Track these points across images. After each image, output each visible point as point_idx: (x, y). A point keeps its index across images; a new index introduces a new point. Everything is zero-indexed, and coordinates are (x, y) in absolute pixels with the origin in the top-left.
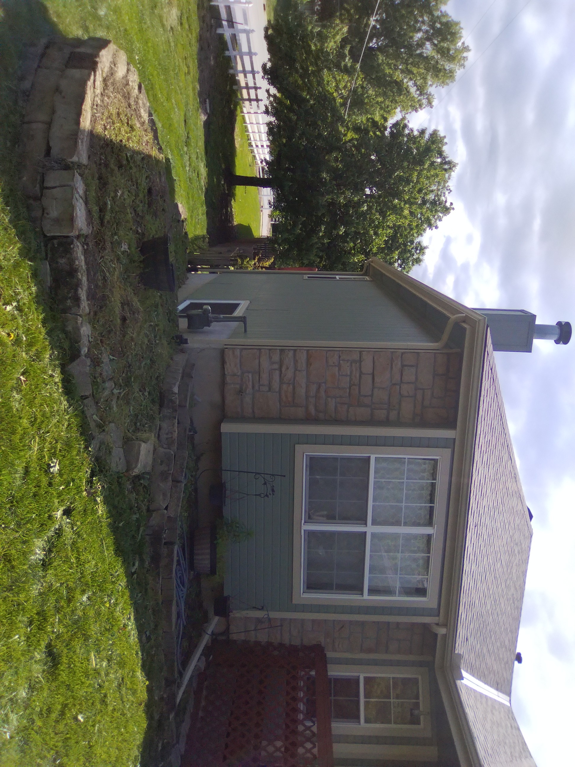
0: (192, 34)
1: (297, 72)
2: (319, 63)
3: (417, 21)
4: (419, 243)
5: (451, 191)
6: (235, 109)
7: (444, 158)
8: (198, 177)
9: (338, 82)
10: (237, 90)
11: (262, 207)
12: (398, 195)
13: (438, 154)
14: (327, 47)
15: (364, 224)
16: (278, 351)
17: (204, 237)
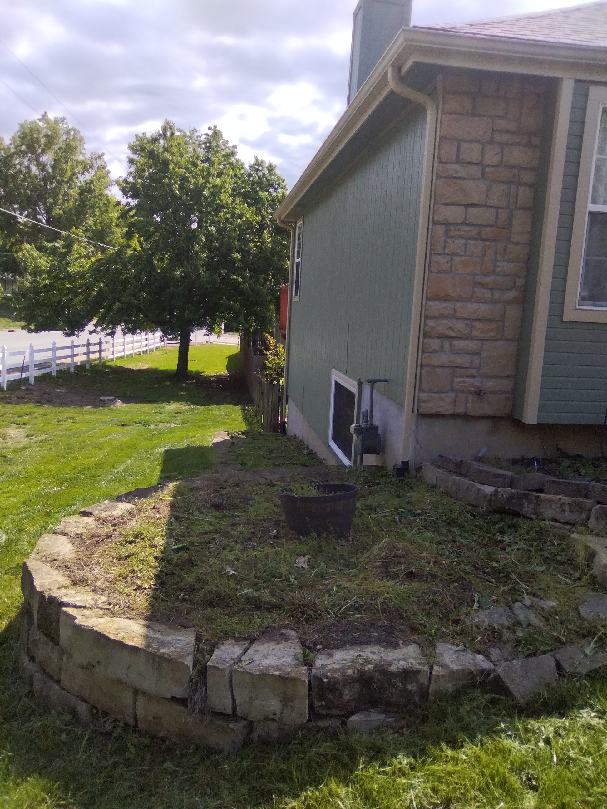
0: (34, 413)
1: (71, 300)
2: (61, 276)
3: (20, 171)
4: (251, 167)
5: (195, 129)
6: (110, 367)
7: (160, 135)
8: (181, 413)
9: (81, 256)
10: (91, 364)
11: (207, 342)
12: (199, 190)
13: (155, 143)
14: (46, 266)
15: (230, 231)
16: (425, 340)
17: (243, 410)
